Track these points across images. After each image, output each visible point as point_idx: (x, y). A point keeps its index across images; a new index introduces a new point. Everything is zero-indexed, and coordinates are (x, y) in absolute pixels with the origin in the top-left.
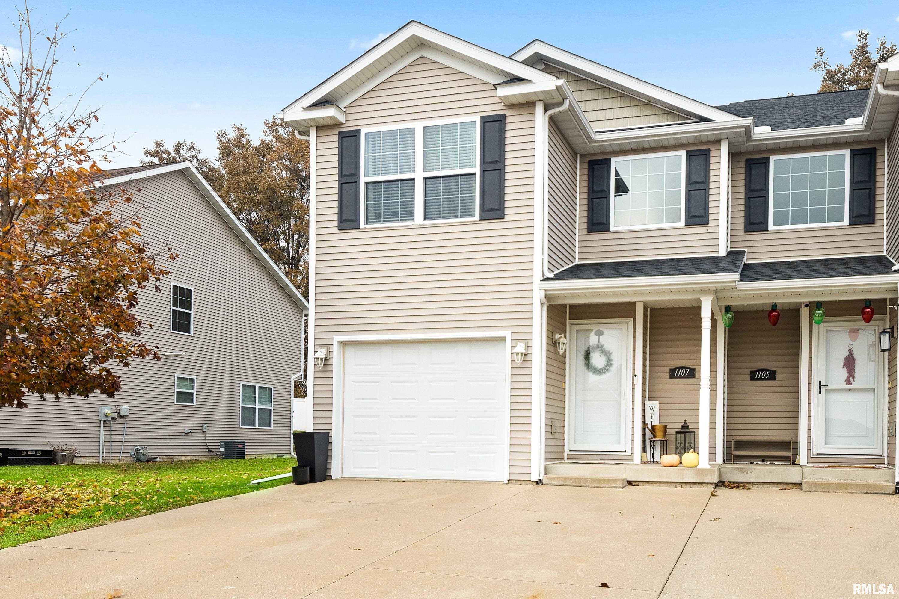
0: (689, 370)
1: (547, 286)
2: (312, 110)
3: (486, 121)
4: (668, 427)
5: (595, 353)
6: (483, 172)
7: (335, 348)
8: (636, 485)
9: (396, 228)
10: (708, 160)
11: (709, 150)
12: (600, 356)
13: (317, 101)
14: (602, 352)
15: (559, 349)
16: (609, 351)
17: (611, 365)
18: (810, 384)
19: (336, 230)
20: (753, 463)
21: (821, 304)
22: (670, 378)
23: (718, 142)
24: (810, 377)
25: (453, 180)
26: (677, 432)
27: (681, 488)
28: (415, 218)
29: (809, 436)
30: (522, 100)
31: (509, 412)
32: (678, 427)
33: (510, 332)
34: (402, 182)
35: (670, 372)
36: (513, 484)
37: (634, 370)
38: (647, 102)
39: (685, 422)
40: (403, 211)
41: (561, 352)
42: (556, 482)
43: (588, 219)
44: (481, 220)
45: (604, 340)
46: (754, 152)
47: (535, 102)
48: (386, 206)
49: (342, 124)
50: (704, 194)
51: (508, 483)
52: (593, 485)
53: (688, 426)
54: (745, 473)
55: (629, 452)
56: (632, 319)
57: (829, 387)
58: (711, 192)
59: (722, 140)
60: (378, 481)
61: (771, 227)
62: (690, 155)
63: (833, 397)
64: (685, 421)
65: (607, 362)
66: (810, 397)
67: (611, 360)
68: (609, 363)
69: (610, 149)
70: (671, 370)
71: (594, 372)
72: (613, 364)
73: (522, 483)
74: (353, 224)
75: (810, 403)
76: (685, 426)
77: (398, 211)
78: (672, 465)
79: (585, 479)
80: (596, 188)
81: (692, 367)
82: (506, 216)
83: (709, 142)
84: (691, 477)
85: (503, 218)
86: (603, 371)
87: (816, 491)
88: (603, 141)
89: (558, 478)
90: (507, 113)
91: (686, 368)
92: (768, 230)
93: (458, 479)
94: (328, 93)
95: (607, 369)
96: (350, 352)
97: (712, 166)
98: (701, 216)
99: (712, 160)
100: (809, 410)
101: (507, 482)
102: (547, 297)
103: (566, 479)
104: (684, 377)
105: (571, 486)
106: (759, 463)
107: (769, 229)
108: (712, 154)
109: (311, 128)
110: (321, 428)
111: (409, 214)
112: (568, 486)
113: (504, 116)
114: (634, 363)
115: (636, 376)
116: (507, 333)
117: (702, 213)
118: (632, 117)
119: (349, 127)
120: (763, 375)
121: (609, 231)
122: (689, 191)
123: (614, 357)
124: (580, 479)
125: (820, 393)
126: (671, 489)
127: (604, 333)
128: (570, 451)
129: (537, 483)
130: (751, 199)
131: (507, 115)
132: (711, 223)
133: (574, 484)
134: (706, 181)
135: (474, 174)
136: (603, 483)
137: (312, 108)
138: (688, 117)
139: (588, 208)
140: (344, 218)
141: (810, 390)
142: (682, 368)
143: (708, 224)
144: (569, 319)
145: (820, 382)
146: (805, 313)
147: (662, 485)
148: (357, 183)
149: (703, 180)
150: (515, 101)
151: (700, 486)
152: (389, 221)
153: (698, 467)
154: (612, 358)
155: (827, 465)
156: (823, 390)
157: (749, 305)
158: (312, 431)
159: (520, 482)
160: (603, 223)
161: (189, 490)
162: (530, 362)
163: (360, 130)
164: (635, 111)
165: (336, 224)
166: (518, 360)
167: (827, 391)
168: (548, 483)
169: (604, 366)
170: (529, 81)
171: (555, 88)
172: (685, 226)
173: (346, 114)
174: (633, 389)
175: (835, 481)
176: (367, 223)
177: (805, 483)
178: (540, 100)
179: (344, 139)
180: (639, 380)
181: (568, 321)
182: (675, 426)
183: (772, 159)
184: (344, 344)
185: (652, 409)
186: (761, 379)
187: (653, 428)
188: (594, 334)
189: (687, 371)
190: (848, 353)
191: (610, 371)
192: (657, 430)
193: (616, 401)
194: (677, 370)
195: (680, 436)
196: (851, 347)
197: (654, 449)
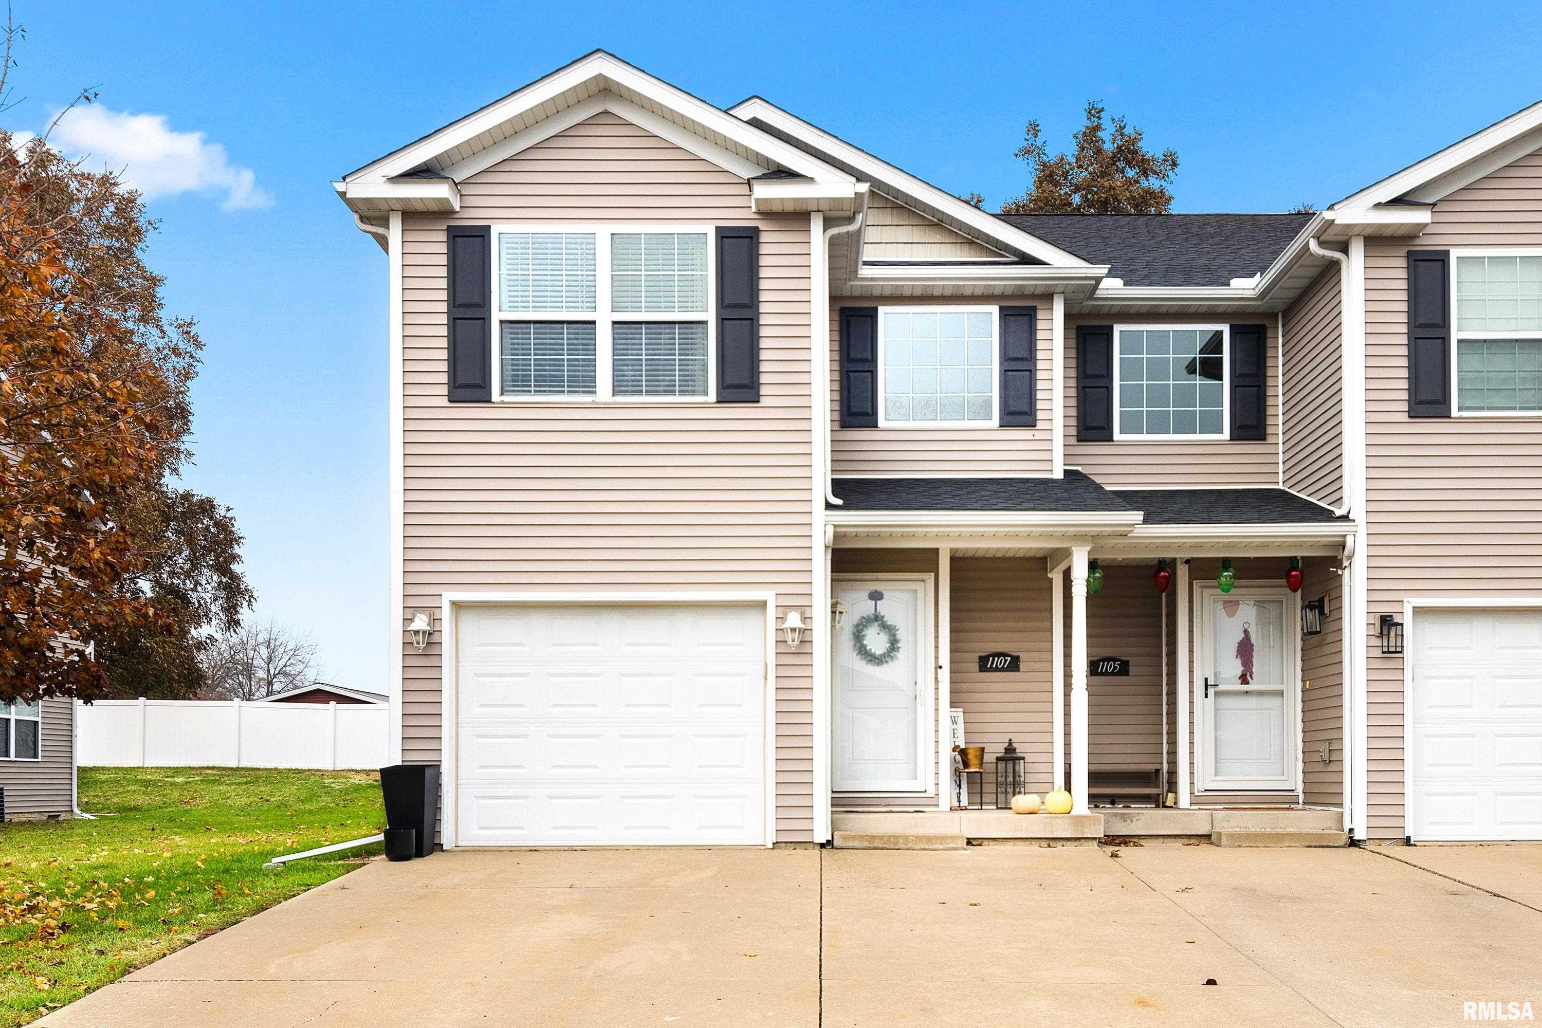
0: (1009, 658)
1: (839, 518)
2: (404, 183)
3: (724, 235)
4: (986, 751)
5: (870, 629)
6: (722, 321)
7: (446, 613)
8: (977, 845)
9: (567, 406)
10: (1033, 323)
11: (1034, 309)
12: (878, 634)
13: (414, 168)
14: (883, 627)
16: (893, 626)
17: (898, 648)
18: (1191, 682)
19: (444, 402)
20: (1098, 807)
21: (1230, 561)
22: (981, 671)
23: (1048, 297)
24: (1191, 671)
25: (665, 330)
26: (998, 759)
27: (1049, 846)
28: (598, 389)
29: (1192, 763)
30: (789, 208)
31: (774, 728)
32: (1000, 750)
33: (774, 593)
34: (568, 326)
35: (980, 661)
36: (781, 848)
37: (937, 658)
38: (936, 221)
39: (1010, 743)
40: (572, 376)
42: (856, 844)
43: (841, 405)
44: (718, 402)
45: (883, 607)
46: (1089, 315)
47: (809, 213)
48: (540, 365)
49: (453, 212)
50: (1028, 378)
51: (773, 849)
52: (918, 847)
53: (1015, 749)
54: (1129, 821)
55: (931, 792)
56: (933, 574)
57: (1221, 688)
58: (1040, 375)
59: (1055, 296)
60: (536, 851)
61: (1117, 436)
62: (1006, 314)
63: (1226, 702)
64: (1010, 740)
65: (891, 643)
66: (1191, 703)
67: (896, 641)
68: (894, 644)
69: (877, 292)
70: (980, 658)
71: (870, 661)
73: (796, 846)
74: (478, 393)
75: (1191, 713)
76: (1010, 749)
77: (563, 376)
78: (1031, 811)
79: (906, 838)
80: (853, 355)
81: (1014, 654)
82: (762, 399)
83: (1034, 296)
84: (1064, 830)
85: (758, 402)
86: (886, 659)
87: (1240, 846)
88: (872, 279)
89: (859, 836)
90: (762, 225)
91: (1005, 655)
92: (1112, 441)
93: (684, 844)
94: (435, 157)
95: (891, 654)
96: (469, 622)
97: (1040, 335)
98: (1024, 413)
99: (1040, 325)
100: (1191, 723)
101: (771, 846)
102: (837, 536)
103: (873, 837)
104: (1003, 670)
105: (882, 849)
106: (1107, 806)
107: (1115, 439)
108: (1040, 315)
109: (391, 212)
110: (417, 758)
111: (587, 383)
112: (876, 848)
113: (756, 230)
114: (937, 647)
115: (940, 667)
116: (768, 595)
117: (1025, 408)
118: (911, 243)
119: (471, 218)
121: (877, 427)
122: (1005, 371)
123: (900, 635)
124: (896, 837)
125: (1206, 696)
126: (1034, 848)
127: (885, 597)
128: (834, 792)
129: (822, 846)
130: (1087, 390)
131: (761, 228)
132: (1040, 425)
133: (886, 846)
134: (1030, 356)
135: (704, 323)
136: (935, 843)
137: (402, 179)
138: (1002, 252)
139: (841, 387)
140: (461, 381)
141: (1191, 692)
142: (999, 655)
143: (1035, 426)
145: (1206, 679)
146: (1183, 573)
147: (1018, 843)
148: (485, 320)
149: (1025, 354)
150: (777, 208)
151: (1077, 843)
152: (545, 391)
153: (1072, 813)
154: (898, 636)
155: (1222, 807)
156: (1211, 691)
157: (1123, 559)
158: (400, 763)
159: (793, 846)
160: (867, 414)
161: (145, 879)
162: (809, 644)
163: (490, 226)
164: (916, 234)
165: (444, 390)
166: (793, 641)
167: (1216, 693)
168: (844, 845)
169: (886, 651)
170: (811, 180)
171: (853, 196)
172: (1000, 426)
173: (461, 195)
174: (937, 689)
175: (1258, 830)
176: (502, 394)
177: (1225, 835)
178: (818, 211)
179: (458, 239)
180: (945, 675)
182: (995, 749)
183: (1118, 329)
184: (457, 606)
185: (954, 722)
186: (1106, 674)
187: (963, 752)
188: (867, 598)
189: (1006, 661)
190: (1243, 635)
191: (897, 659)
192: (971, 756)
193: (906, 708)
194: (991, 658)
195: (1001, 765)
196: (1246, 626)
197: (960, 786)
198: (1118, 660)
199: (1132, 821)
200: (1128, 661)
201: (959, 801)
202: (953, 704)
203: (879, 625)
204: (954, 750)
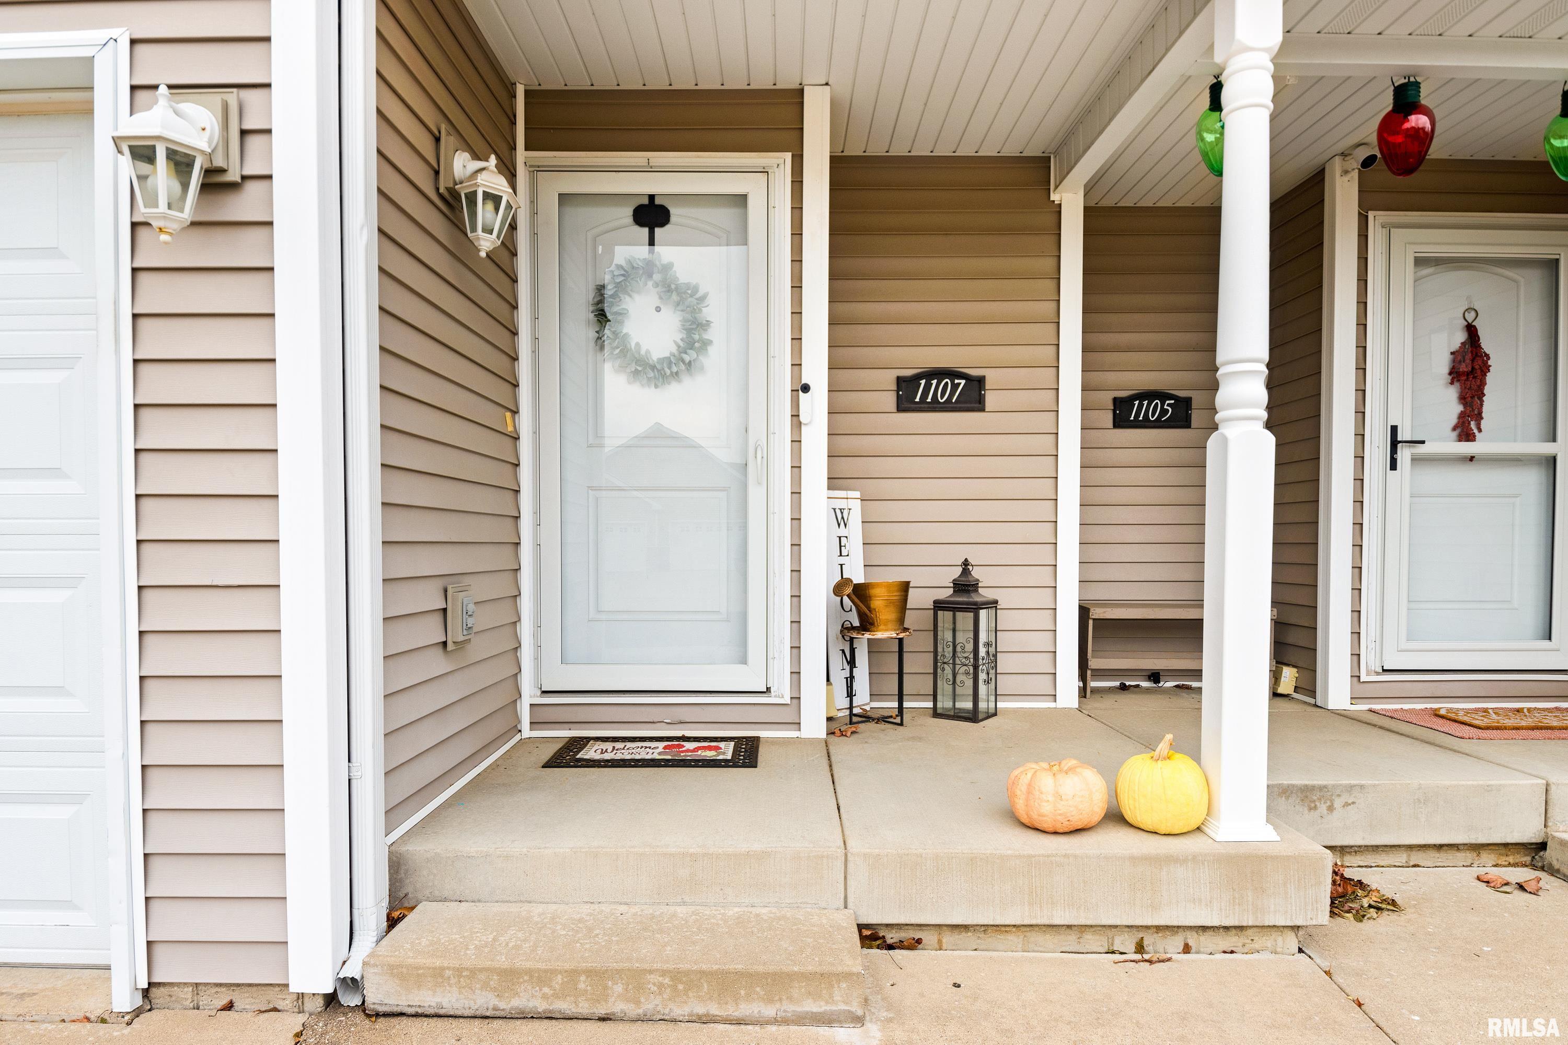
0: (963, 382)
4: (911, 587)
5: (633, 295)
12: (658, 309)
14: (669, 290)
15: (474, 229)
16: (696, 289)
17: (706, 344)
18: (1360, 436)
22: (900, 409)
24: (1360, 412)
26: (939, 606)
27: (1141, 951)
32: (943, 583)
33: (123, 35)
35: (899, 389)
37: (797, 365)
39: (963, 566)
41: (486, 243)
45: (672, 246)
53: (975, 583)
55: (782, 692)
56: (788, 156)
57: (1419, 447)
64: (962, 560)
65: (689, 331)
66: (1359, 481)
67: (703, 326)
68: (695, 335)
70: (900, 380)
72: (710, 342)
75: (1359, 504)
76: (965, 583)
81: (972, 371)
86: (675, 369)
91: (953, 374)
95: (687, 358)
100: (1358, 527)
104: (948, 407)
114: (796, 339)
115: (806, 388)
116: (101, 41)
120: (1152, 409)
123: (713, 311)
125: (1393, 466)
127: (673, 217)
128: (544, 692)
141: (1360, 458)
142: (940, 373)
144: (527, 148)
145: (1394, 429)
151: (1233, 940)
154: (705, 316)
156: (1404, 454)
167: (1415, 460)
169: (674, 349)
174: (796, 443)
180: (816, 409)
181: (521, 154)
185: (841, 520)
186: (1145, 424)
187: (861, 593)
188: (630, 220)
189: (957, 386)
190: (1460, 337)
191: (702, 369)
192: (880, 603)
193: (724, 489)
194: (923, 382)
195: (945, 617)
196: (1470, 317)
197: (852, 663)
198: (1171, 397)
199: (1331, 809)
200: (1190, 399)
201: (850, 695)
202: (834, 481)
203: (656, 285)
204: (838, 589)
